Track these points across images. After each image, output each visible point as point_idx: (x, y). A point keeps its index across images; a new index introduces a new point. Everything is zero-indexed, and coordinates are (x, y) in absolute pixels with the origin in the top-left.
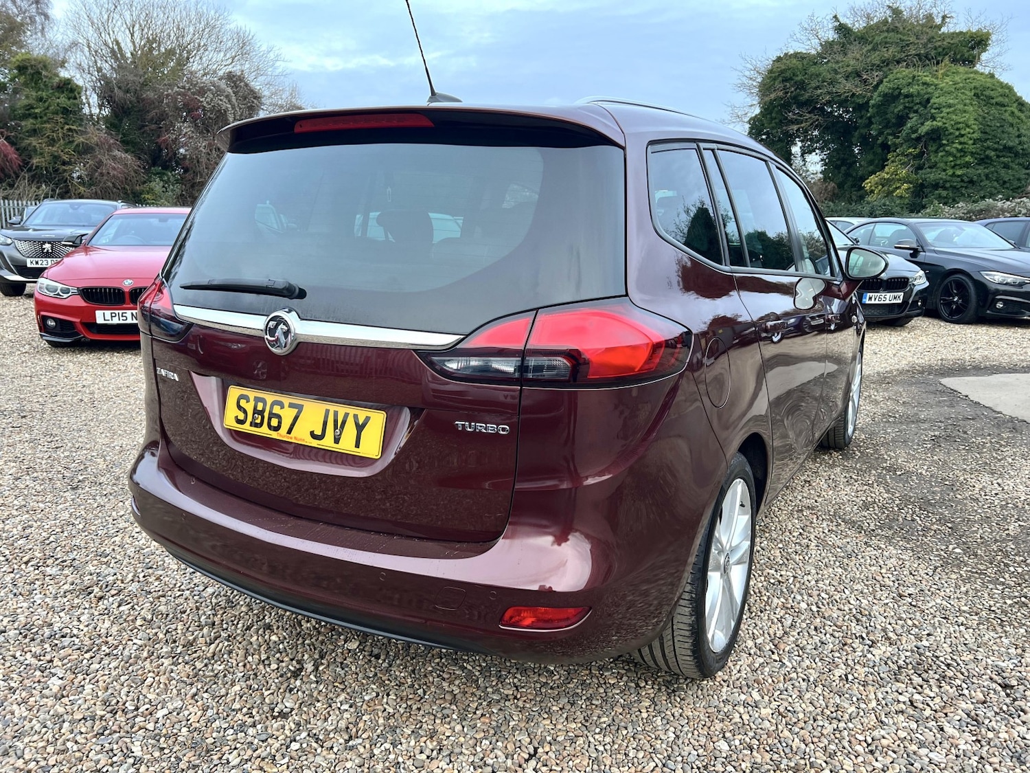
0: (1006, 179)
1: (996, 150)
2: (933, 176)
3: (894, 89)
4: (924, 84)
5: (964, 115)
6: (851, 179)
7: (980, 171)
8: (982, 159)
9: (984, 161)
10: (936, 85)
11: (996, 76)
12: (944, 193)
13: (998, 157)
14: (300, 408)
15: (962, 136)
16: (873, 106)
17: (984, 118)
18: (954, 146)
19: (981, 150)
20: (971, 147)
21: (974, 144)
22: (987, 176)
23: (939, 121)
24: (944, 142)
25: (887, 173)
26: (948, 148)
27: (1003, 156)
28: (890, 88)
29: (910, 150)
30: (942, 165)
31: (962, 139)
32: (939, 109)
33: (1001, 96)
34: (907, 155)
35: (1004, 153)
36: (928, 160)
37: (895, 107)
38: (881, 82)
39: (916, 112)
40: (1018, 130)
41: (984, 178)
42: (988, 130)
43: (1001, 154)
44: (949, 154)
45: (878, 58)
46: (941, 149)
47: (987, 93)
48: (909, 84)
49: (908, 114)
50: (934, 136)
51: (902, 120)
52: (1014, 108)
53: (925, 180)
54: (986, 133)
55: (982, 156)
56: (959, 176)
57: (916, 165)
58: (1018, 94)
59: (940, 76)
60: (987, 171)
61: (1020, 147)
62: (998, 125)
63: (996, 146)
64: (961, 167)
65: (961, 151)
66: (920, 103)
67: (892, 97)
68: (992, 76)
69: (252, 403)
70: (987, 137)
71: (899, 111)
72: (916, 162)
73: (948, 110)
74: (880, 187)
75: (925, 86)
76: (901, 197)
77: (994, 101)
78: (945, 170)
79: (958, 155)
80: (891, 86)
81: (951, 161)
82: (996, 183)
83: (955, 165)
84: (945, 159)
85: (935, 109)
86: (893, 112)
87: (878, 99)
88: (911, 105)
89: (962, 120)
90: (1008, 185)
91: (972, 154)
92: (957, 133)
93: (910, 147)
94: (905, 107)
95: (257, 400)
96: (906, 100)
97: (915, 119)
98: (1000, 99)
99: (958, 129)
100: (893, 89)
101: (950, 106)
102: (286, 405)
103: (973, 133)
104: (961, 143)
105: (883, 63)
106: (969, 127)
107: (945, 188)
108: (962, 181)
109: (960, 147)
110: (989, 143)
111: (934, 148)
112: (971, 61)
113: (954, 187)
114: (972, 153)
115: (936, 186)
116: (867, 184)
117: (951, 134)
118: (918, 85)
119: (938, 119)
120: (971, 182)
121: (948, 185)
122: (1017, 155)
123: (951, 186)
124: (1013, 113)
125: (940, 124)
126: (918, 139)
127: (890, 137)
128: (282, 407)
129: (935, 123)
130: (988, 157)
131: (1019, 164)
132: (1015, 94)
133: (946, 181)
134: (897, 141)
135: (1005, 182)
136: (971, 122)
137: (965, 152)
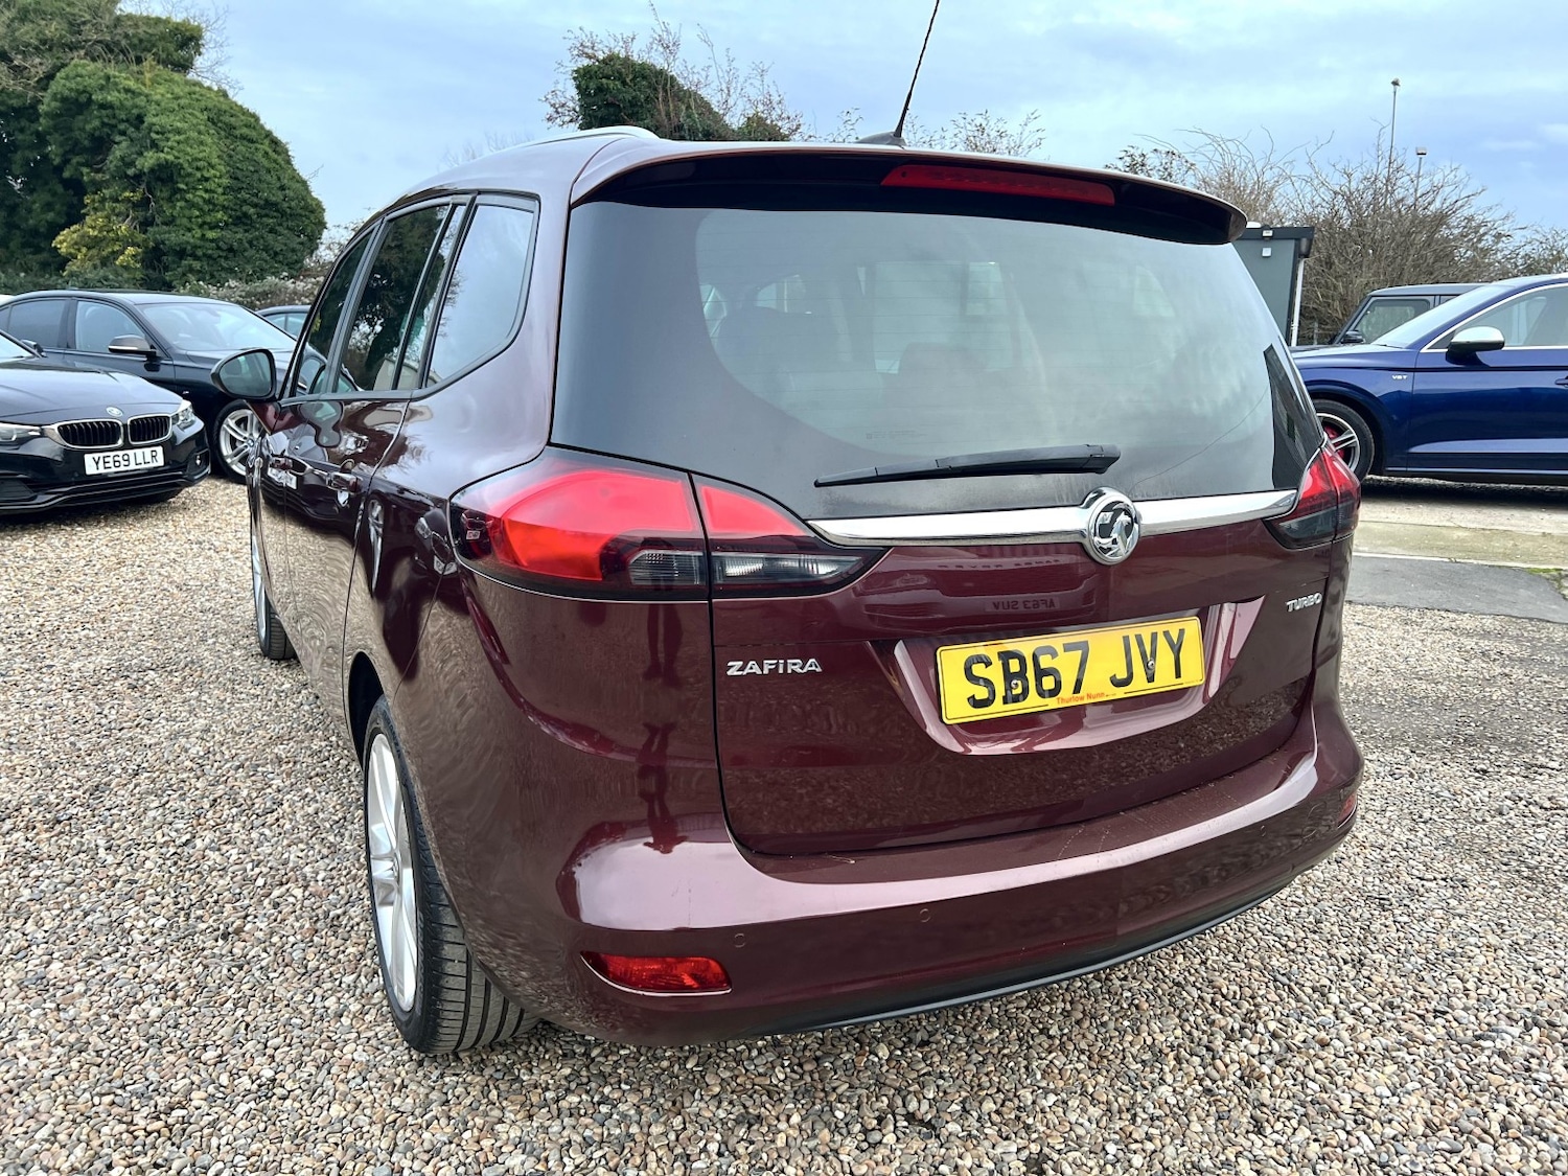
0: (278, 250)
1: (255, 206)
2: (174, 237)
3: (79, 93)
4: (127, 90)
5: (202, 148)
6: (18, 232)
7: (239, 236)
8: (238, 218)
9: (241, 220)
10: (147, 96)
11: (230, 96)
12: (197, 265)
13: (260, 216)
14: (1084, 647)
15: (207, 179)
16: (47, 114)
17: (231, 157)
18: (198, 193)
19: (236, 204)
20: (222, 198)
21: (224, 194)
22: (250, 243)
23: (168, 153)
24: (182, 186)
25: (93, 228)
26: (189, 196)
27: (267, 216)
28: (71, 90)
29: (127, 194)
30: (185, 221)
31: (207, 185)
32: (163, 134)
33: (246, 126)
34: (123, 201)
35: (267, 211)
36: (161, 212)
37: (86, 122)
38: (50, 77)
39: (123, 133)
40: (279, 179)
41: (247, 245)
42: (239, 174)
43: (263, 212)
44: (192, 205)
45: (33, 34)
46: (178, 196)
47: (226, 118)
48: (102, 88)
49: (108, 135)
50: (164, 176)
51: (100, 145)
52: (266, 146)
53: (163, 243)
54: (236, 179)
55: (238, 213)
56: (212, 241)
57: (141, 219)
58: (267, 127)
59: (148, 82)
60: (249, 236)
61: (286, 205)
62: (252, 169)
63: (255, 200)
64: (213, 227)
65: (209, 202)
66: (127, 121)
67: (77, 105)
68: (225, 95)
69: (997, 664)
70: (240, 185)
71: (94, 129)
72: (141, 214)
73: (177, 138)
74: (84, 250)
75: (129, 95)
76: (126, 268)
77: (237, 132)
78: (190, 230)
79: (206, 208)
80: (73, 86)
81: (197, 217)
82: (264, 254)
83: (204, 223)
84: (187, 212)
85: (157, 133)
86: (83, 130)
87: (54, 104)
88: (113, 122)
89: (201, 155)
90: (281, 258)
91: (224, 208)
92: (199, 175)
93: (125, 190)
94: (104, 124)
95: (1006, 657)
96: (104, 112)
97: (124, 144)
98: (245, 131)
99: (198, 169)
100: (77, 91)
101: (179, 132)
102: (1059, 649)
103: (220, 177)
104: (206, 191)
105: (44, 44)
106: (213, 167)
107: (196, 258)
108: (219, 248)
109: (206, 196)
110: (244, 195)
111: (166, 194)
112: (184, 66)
113: (210, 257)
114: (224, 206)
115: (181, 253)
116: (61, 242)
117: (189, 175)
118: (119, 92)
119: (166, 149)
120: (231, 250)
121: (199, 253)
122: (283, 214)
123: (204, 255)
124: (266, 153)
125: (170, 157)
126: (138, 177)
127: (85, 170)
128: (1054, 654)
129: (162, 155)
130: (245, 215)
131: (288, 228)
132: (262, 127)
133: (195, 247)
134: (99, 176)
135: (276, 254)
136: (215, 161)
137: (215, 205)
